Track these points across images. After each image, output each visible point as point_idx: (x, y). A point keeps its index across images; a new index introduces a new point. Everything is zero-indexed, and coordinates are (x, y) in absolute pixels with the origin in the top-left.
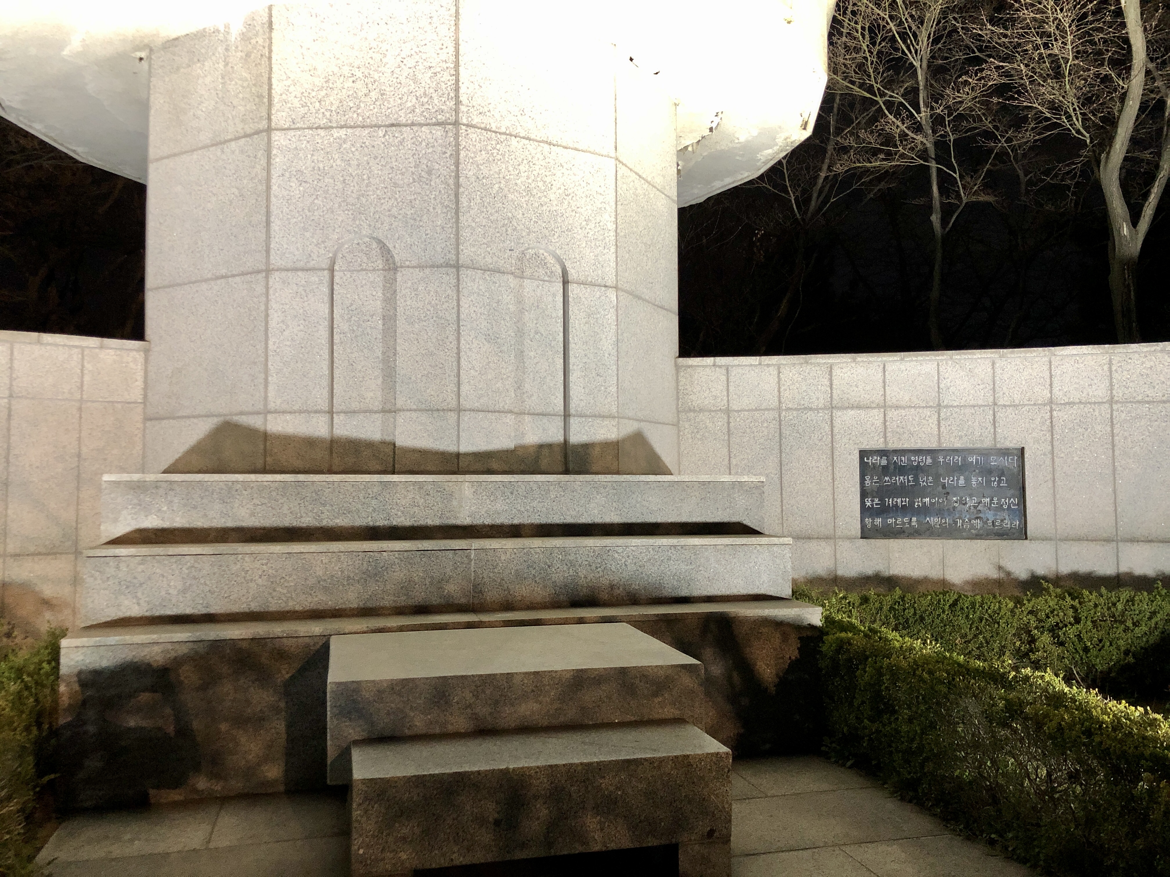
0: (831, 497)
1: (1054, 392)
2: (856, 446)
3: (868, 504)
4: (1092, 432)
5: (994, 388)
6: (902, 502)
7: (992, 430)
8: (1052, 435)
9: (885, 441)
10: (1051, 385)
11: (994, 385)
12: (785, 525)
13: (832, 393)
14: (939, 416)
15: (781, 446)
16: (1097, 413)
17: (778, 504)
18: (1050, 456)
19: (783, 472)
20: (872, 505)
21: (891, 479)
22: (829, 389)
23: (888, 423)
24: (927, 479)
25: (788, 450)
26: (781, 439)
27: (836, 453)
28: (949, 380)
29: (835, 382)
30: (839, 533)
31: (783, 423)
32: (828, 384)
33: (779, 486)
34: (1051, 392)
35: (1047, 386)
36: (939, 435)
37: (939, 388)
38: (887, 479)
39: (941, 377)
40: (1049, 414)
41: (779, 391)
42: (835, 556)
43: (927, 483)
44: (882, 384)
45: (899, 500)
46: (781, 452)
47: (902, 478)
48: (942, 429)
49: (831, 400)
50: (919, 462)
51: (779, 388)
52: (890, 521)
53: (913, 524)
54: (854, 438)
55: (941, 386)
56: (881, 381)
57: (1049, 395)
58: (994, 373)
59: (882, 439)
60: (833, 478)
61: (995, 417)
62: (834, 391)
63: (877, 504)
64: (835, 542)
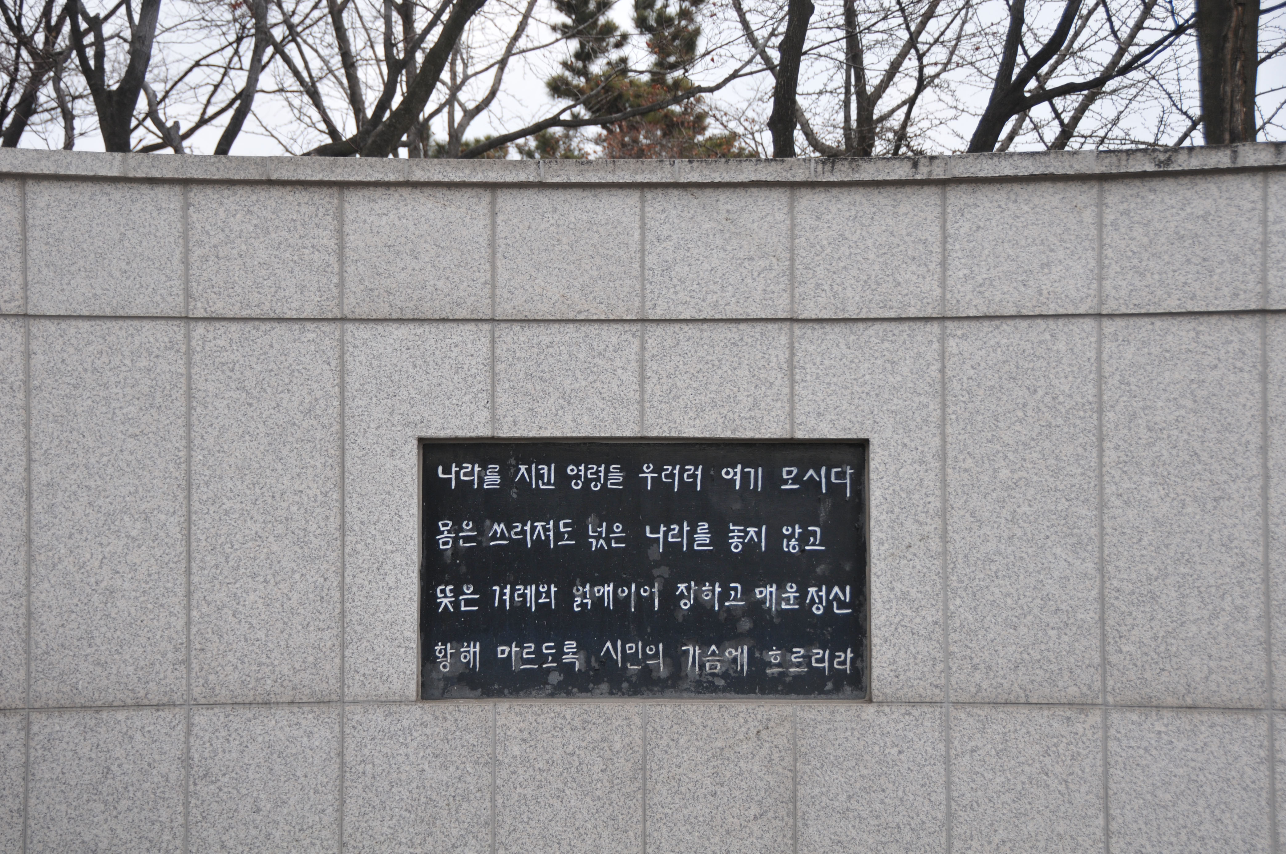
0: (335, 581)
1: (950, 282)
2: (409, 432)
3: (445, 601)
4: (1048, 399)
5: (792, 267)
6: (538, 594)
7: (786, 390)
8: (944, 406)
9: (494, 419)
10: (944, 264)
11: (792, 260)
12: (195, 665)
13: (342, 273)
14: (643, 348)
15: (189, 426)
16: (1061, 346)
17: (176, 602)
18: (936, 464)
19: (196, 506)
20: (456, 604)
21: (510, 528)
22: (333, 259)
23: (500, 367)
24: (610, 530)
25: (210, 441)
26: (190, 409)
27: (353, 452)
28: (669, 244)
29: (353, 240)
30: (354, 690)
31: (197, 357)
32: (332, 244)
33: (180, 548)
34: (943, 284)
35: (932, 266)
36: (642, 401)
37: (642, 266)
38: (499, 528)
39: (650, 236)
40: (936, 346)
41: (186, 262)
42: (341, 755)
43: (608, 540)
44: (485, 252)
45: (530, 591)
46: (189, 447)
47: (539, 525)
48: (648, 387)
49: (342, 294)
50: (587, 481)
51: (187, 252)
52: (503, 651)
53: (567, 659)
54: (405, 408)
55: (650, 260)
56: (483, 241)
57: (938, 291)
58: (793, 226)
59: (486, 413)
60: (342, 527)
61: (792, 354)
62: (350, 269)
63: (468, 603)
64: (342, 715)
